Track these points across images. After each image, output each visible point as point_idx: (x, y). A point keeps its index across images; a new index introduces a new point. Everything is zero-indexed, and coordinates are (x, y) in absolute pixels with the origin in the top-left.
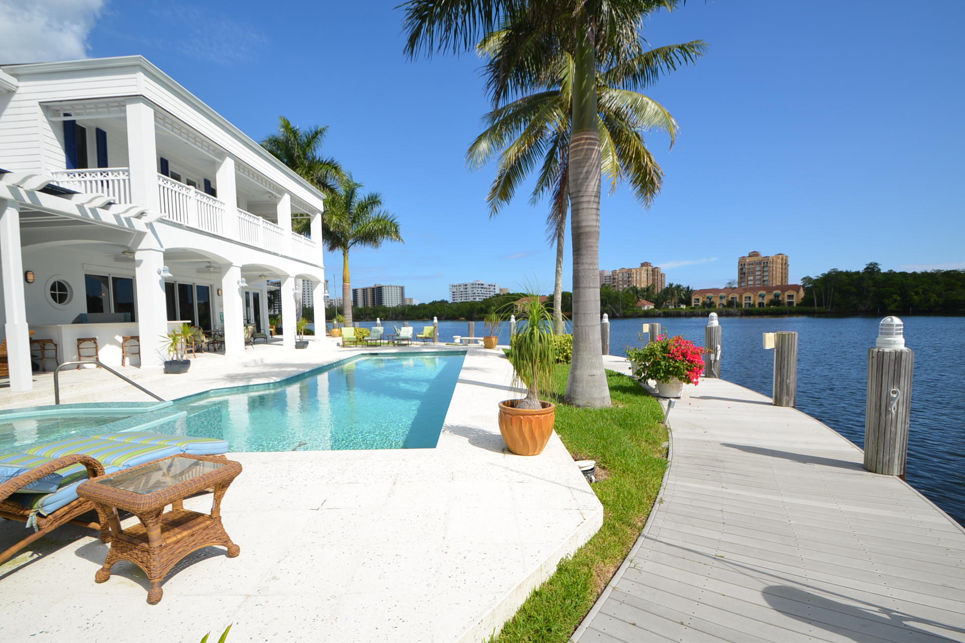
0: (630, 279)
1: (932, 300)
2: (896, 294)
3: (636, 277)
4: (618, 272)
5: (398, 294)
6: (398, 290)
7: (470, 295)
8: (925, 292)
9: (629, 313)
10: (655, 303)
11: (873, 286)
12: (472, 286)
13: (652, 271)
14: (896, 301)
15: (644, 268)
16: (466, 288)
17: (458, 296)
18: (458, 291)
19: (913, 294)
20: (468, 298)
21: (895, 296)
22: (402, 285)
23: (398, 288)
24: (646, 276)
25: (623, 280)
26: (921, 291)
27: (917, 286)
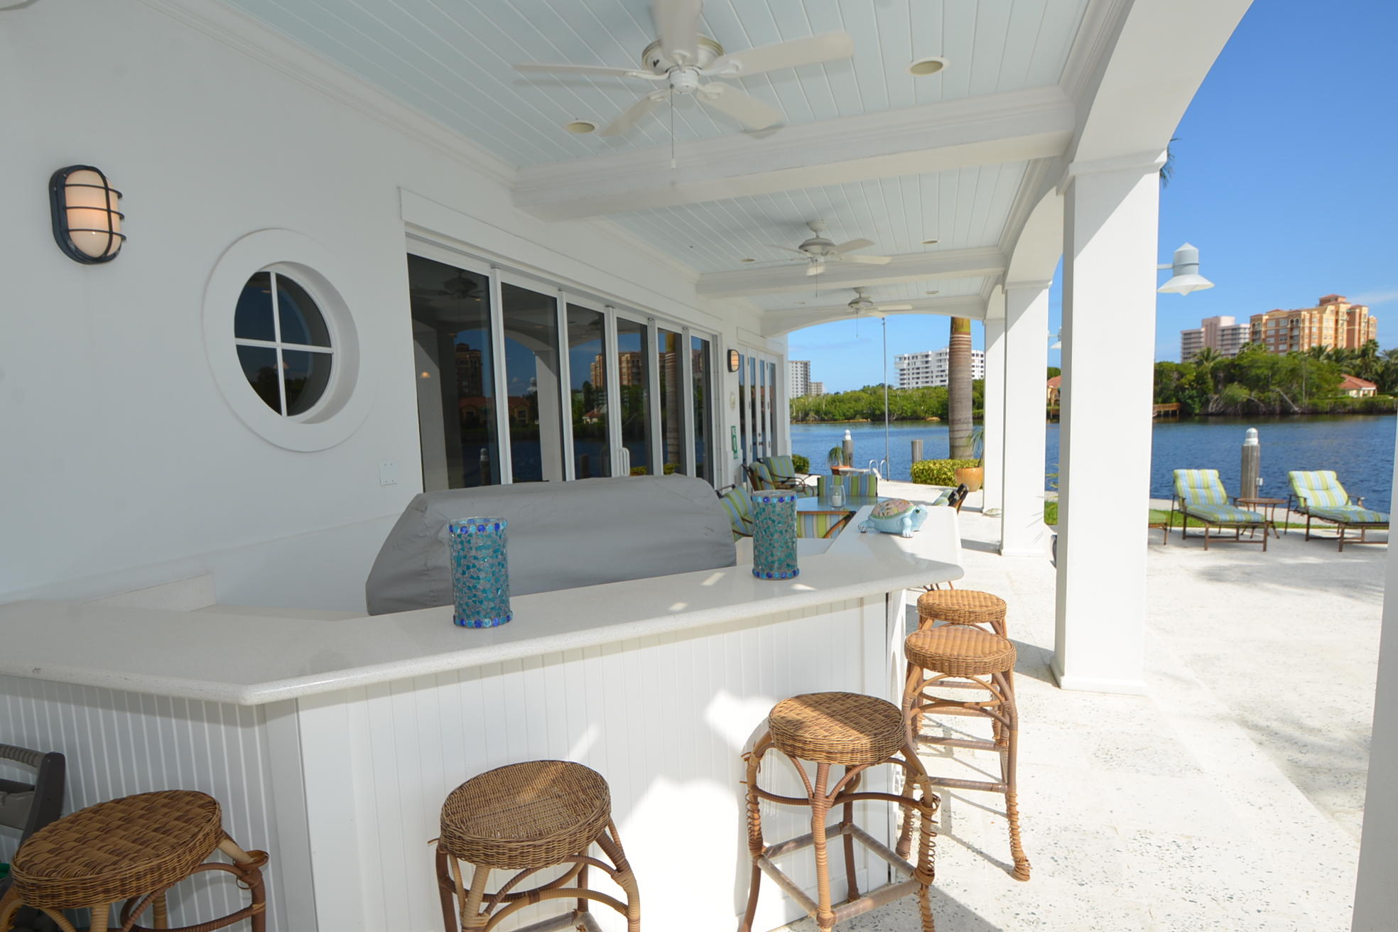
0: (1295, 333)
3: (1310, 328)
4: (1265, 318)
5: (799, 376)
6: (799, 369)
7: (935, 374)
9: (1326, 404)
10: (1376, 382)
12: (940, 358)
13: (1348, 314)
15: (1330, 308)
16: (927, 362)
17: (911, 376)
18: (911, 367)
20: (929, 380)
22: (805, 359)
23: (799, 365)
24: (1332, 324)
25: (1277, 336)
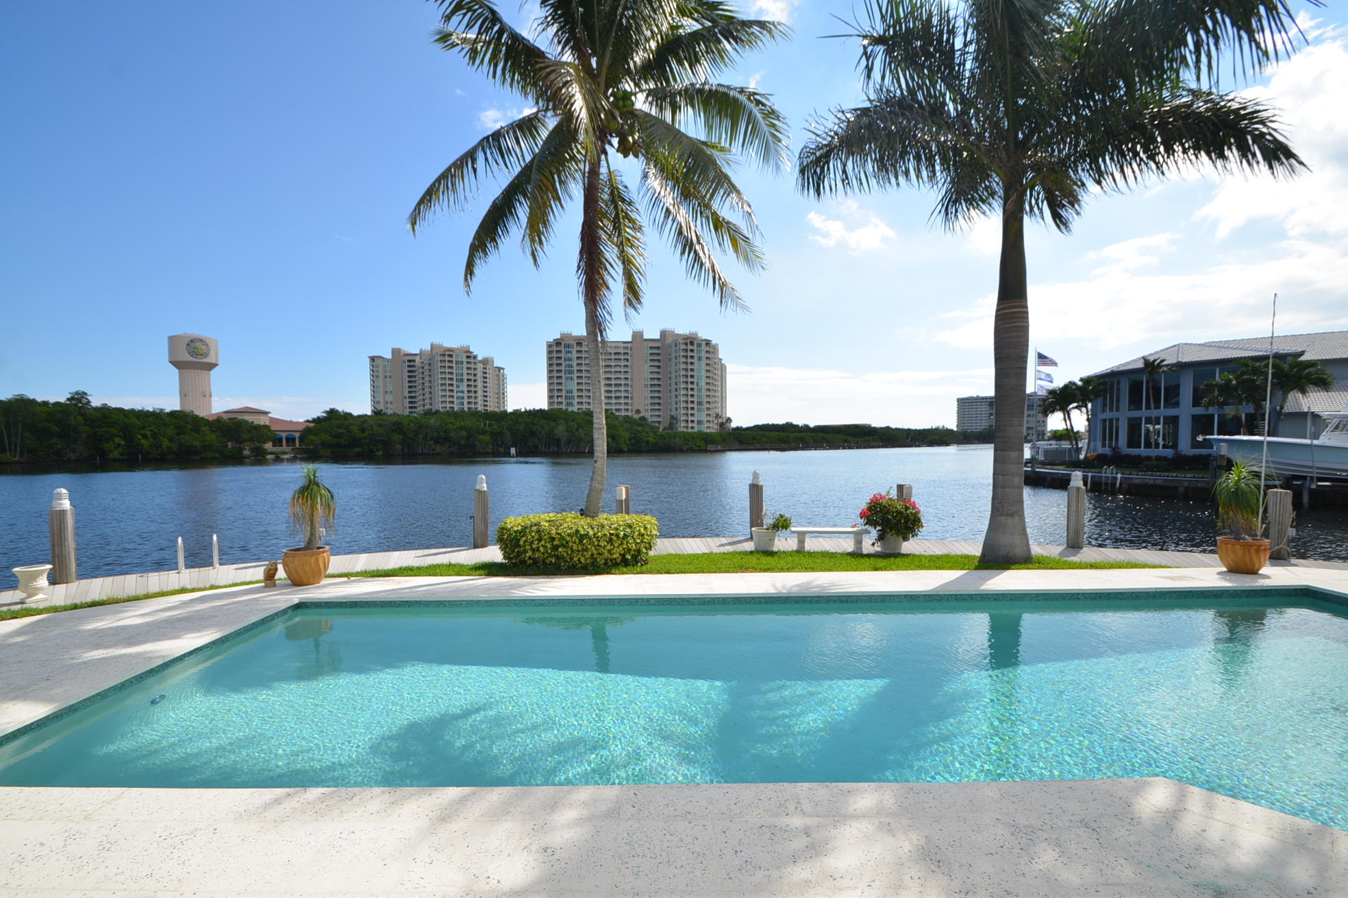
1: (164, 446)
2: (117, 437)
8: (155, 436)
11: (85, 425)
14: (119, 445)
19: (140, 437)
21: (117, 440)
26: (149, 433)
27: (143, 428)
